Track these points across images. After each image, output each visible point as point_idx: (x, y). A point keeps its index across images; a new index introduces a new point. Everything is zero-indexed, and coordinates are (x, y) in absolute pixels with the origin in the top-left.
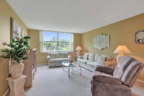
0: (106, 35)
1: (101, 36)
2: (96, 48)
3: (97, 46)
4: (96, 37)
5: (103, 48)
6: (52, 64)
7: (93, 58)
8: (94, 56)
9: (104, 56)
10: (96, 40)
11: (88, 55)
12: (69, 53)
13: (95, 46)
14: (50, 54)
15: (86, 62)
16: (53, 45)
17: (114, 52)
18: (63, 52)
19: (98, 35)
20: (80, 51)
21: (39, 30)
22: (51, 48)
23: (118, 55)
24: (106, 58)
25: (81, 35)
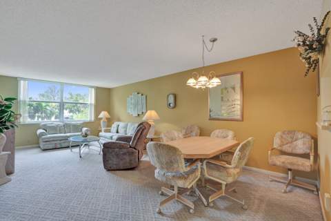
0: (142, 95)
1: (136, 95)
2: (130, 114)
3: (132, 110)
5: (139, 113)
10: (131, 100)
11: (119, 126)
12: (85, 124)
13: (129, 111)
14: (45, 125)
19: (133, 94)
20: (106, 120)
21: (16, 78)
25: (109, 90)
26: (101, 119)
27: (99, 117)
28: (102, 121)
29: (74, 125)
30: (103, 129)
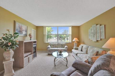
0: (100, 25)
1: (95, 26)
2: (91, 39)
3: (92, 37)
4: (91, 28)
5: (97, 40)
6: (50, 52)
7: (86, 50)
8: (87, 49)
9: (96, 49)
10: (91, 31)
11: (83, 46)
12: (67, 44)
13: (90, 38)
15: (77, 53)
16: (63, 36)
17: (103, 47)
18: (61, 43)
19: (92, 26)
20: (77, 43)
21: (43, 26)
22: (62, 39)
23: (110, 50)
24: (98, 52)
25: (79, 27)
26: (74, 42)
27: (73, 41)
28: (74, 43)
29: (61, 45)
30: (74, 47)
